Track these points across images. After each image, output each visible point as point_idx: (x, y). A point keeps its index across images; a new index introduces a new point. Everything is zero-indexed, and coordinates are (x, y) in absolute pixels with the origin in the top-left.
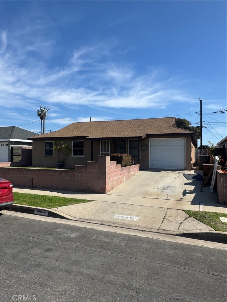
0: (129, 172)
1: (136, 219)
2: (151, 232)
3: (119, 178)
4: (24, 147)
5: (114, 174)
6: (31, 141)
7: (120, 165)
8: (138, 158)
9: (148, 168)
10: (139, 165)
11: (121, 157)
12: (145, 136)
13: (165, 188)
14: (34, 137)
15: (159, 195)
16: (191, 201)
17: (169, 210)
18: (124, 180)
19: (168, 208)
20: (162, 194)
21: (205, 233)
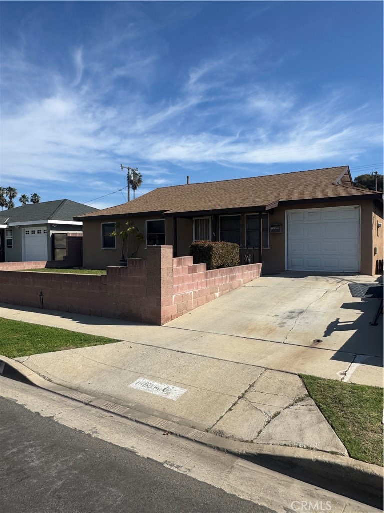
0: (233, 278)
1: (176, 392)
2: (183, 437)
3: (202, 291)
4: (71, 233)
5: (186, 283)
6: (81, 223)
7: (205, 265)
8: (260, 250)
9: (284, 270)
10: (261, 264)
11: (210, 249)
12: (276, 205)
13: (292, 315)
14: (84, 216)
15: (271, 330)
16: (338, 349)
17: (268, 373)
18: (217, 294)
19: (267, 369)
20: (278, 328)
21: (317, 461)
